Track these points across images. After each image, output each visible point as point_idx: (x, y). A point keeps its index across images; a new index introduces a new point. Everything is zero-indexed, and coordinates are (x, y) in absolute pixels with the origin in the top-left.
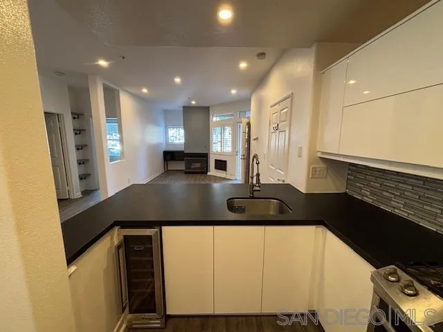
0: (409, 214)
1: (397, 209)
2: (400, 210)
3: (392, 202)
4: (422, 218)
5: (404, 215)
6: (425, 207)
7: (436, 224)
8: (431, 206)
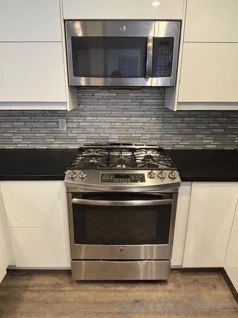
0: (28, 144)
1: (19, 144)
2: (21, 144)
3: (13, 140)
4: (37, 144)
5: (25, 146)
6: (36, 135)
7: (46, 144)
8: (40, 133)
